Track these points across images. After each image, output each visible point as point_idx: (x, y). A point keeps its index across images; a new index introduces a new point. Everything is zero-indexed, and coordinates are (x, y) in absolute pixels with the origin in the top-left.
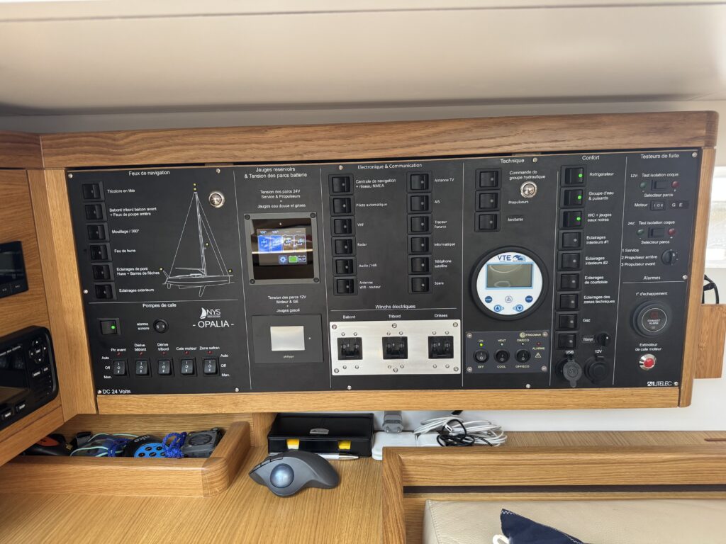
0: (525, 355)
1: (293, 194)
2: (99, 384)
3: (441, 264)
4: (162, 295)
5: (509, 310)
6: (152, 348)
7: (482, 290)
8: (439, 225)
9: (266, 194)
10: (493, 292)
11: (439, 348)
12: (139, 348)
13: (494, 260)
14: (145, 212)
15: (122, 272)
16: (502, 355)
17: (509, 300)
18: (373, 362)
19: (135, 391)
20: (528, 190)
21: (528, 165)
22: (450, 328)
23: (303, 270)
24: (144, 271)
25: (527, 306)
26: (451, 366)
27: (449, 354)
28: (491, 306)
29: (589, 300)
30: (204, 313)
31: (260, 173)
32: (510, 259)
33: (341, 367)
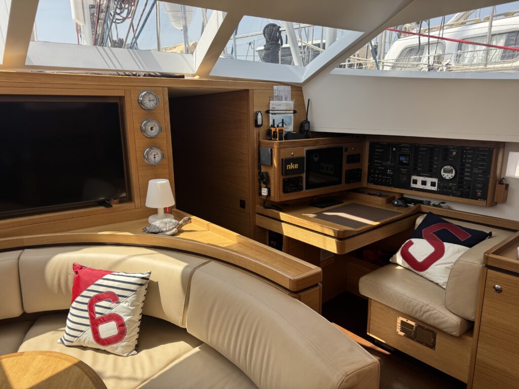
0: (450, 188)
1: (408, 149)
2: (368, 181)
3: (435, 166)
4: (382, 166)
5: (447, 178)
6: (378, 176)
7: (442, 173)
8: (435, 158)
9: (403, 149)
10: (444, 174)
11: (433, 184)
12: (376, 176)
13: (445, 167)
14: (381, 151)
15: (376, 161)
16: (446, 187)
17: (448, 176)
18: (419, 185)
19: (375, 184)
20: (454, 153)
21: (454, 148)
22: (435, 180)
23: (407, 164)
24: (379, 161)
25: (451, 178)
26: (435, 188)
27: (435, 186)
28: (444, 177)
29: (466, 178)
30: (388, 171)
31: (403, 145)
32: (449, 167)
33: (413, 185)
